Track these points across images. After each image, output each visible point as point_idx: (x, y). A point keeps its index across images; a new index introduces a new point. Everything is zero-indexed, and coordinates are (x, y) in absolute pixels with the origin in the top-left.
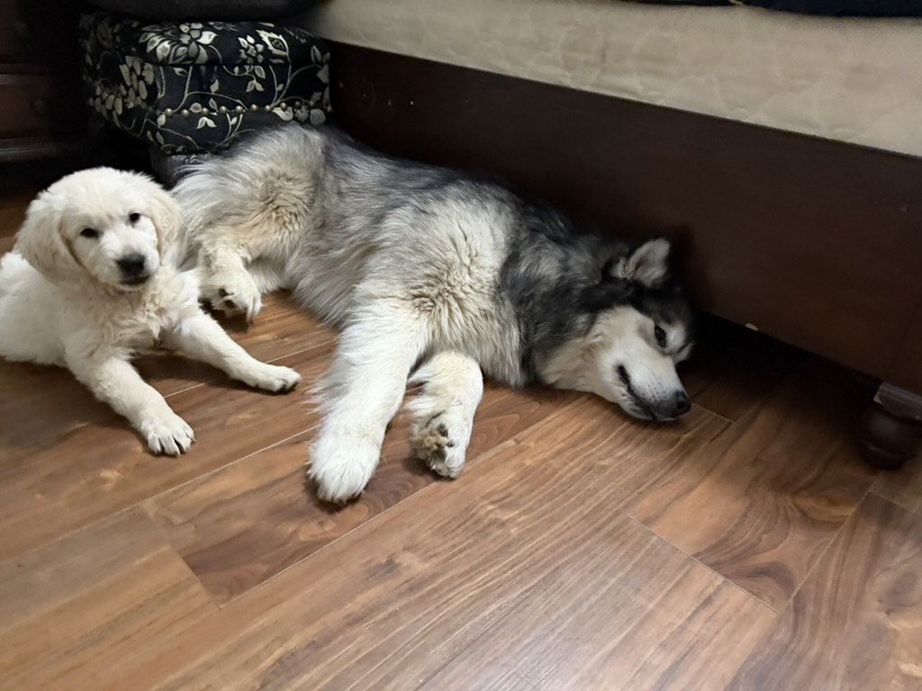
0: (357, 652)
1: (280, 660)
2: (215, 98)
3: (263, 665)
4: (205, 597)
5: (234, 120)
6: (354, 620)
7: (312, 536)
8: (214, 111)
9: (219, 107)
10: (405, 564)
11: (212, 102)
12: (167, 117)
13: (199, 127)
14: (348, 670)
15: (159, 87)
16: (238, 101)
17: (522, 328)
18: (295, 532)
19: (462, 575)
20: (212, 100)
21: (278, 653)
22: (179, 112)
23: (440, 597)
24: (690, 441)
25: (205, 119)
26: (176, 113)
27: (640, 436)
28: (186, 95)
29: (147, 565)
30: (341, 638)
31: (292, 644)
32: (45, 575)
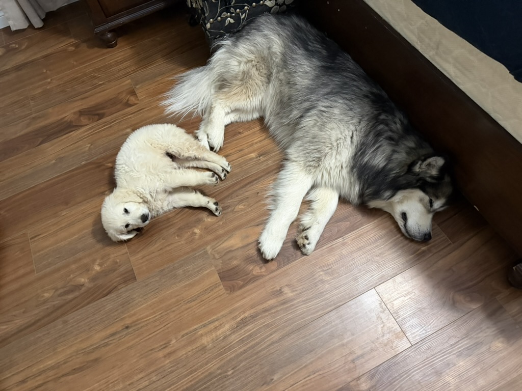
0: (264, 322)
1: (242, 319)
2: (233, 7)
3: (237, 320)
4: (223, 291)
5: (244, 15)
6: (266, 311)
7: (257, 272)
8: (233, 13)
9: (235, 10)
10: (285, 292)
11: (232, 10)
12: (210, 24)
13: (226, 25)
14: (261, 328)
15: (205, 11)
16: (246, 4)
17: (361, 185)
18: (252, 269)
19: (303, 301)
20: (232, 8)
21: (242, 316)
22: (216, 19)
23: (294, 308)
24: (424, 252)
25: (229, 19)
26: (215, 20)
27: (401, 245)
28: (219, 10)
29: (208, 274)
30: (260, 316)
31: (246, 315)
32: (180, 271)
